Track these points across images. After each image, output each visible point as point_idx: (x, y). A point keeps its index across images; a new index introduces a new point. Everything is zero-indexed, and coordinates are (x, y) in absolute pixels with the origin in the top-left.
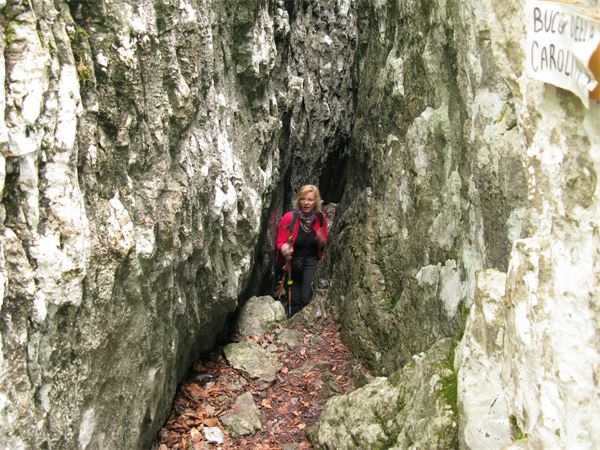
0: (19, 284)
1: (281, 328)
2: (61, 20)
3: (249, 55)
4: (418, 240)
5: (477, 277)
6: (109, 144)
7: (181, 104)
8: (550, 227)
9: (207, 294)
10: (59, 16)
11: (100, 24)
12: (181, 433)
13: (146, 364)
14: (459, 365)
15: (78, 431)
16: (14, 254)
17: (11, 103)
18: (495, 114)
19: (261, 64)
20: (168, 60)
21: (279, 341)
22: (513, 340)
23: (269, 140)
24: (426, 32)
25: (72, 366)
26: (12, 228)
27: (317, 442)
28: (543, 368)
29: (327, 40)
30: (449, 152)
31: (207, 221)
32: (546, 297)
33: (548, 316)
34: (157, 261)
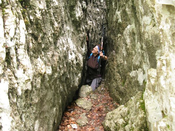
0: (12, 84)
1: (92, 94)
2: (18, 7)
3: (75, 14)
4: (130, 64)
5: (148, 71)
6: (36, 42)
7: (56, 29)
8: (168, 49)
9: (69, 85)
10: (18, 6)
11: (30, 7)
12: (65, 127)
13: (53, 106)
14: (145, 98)
15: (34, 127)
16: (10, 76)
17: (6, 32)
18: (149, 23)
19: (79, 17)
20: (51, 17)
21: (91, 98)
22: (160, 88)
23: (83, 39)
24: (126, 3)
25: (30, 108)
26: (9, 68)
27: (105, 126)
28: (170, 93)
29: (98, 10)
30: (136, 37)
31: (67, 63)
32: (169, 71)
33: (170, 77)
34: (53, 76)
